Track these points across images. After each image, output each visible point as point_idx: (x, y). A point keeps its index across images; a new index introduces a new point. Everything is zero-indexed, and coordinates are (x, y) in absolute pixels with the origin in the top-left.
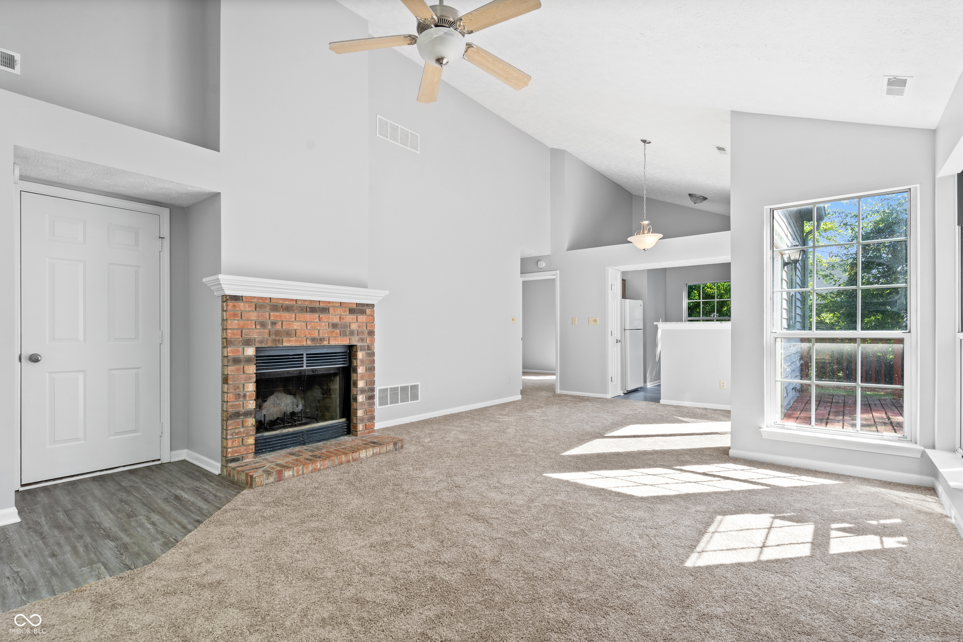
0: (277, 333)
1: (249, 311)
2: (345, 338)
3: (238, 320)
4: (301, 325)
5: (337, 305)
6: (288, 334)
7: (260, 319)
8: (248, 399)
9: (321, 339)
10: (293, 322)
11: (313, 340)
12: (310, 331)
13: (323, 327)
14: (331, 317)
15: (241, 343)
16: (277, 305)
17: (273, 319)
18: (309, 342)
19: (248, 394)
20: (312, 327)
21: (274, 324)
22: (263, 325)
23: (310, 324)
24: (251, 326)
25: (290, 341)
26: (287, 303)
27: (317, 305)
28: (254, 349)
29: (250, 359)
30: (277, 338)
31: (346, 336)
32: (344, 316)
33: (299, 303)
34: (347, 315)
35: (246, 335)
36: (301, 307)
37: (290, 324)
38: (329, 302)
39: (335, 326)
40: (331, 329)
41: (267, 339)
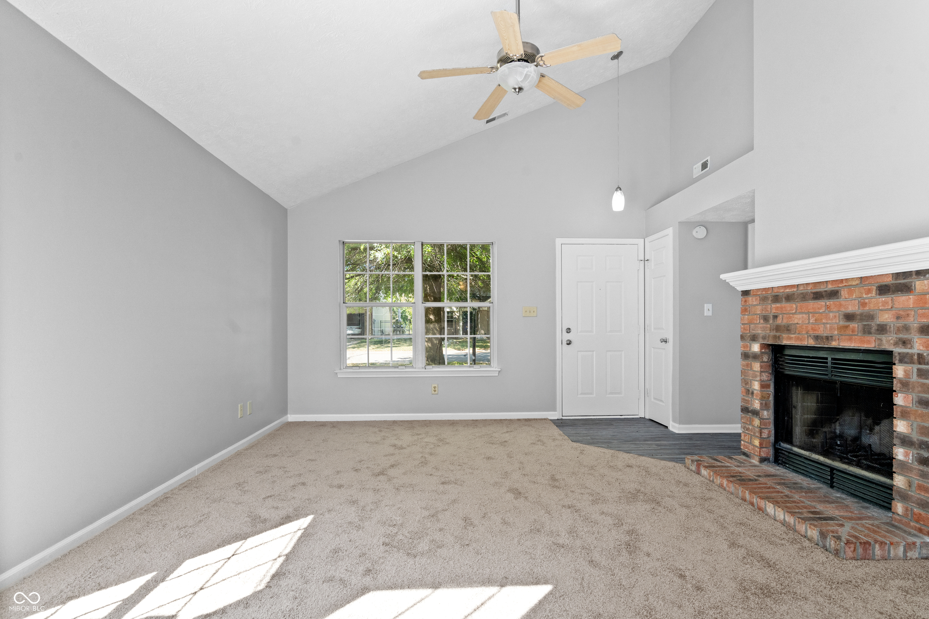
0: (778, 328)
1: (755, 305)
2: (868, 338)
3: (748, 315)
4: (803, 317)
5: (854, 283)
6: (788, 329)
7: (764, 312)
8: (755, 397)
9: (827, 338)
10: (793, 314)
11: (817, 338)
12: (813, 326)
13: (832, 320)
14: (843, 303)
15: (749, 339)
16: (778, 295)
17: (774, 311)
18: (812, 341)
19: (755, 392)
20: (816, 320)
21: (775, 317)
22: (766, 319)
23: (813, 316)
24: (757, 321)
25: (790, 339)
26: (788, 290)
27: (822, 289)
28: (759, 345)
29: (756, 355)
30: (778, 334)
31: (870, 333)
32: (867, 301)
33: (801, 288)
34: (872, 298)
35: (754, 330)
36: (802, 293)
37: (790, 318)
38: (842, 281)
39: (849, 317)
40: (842, 323)
41: (769, 335)
